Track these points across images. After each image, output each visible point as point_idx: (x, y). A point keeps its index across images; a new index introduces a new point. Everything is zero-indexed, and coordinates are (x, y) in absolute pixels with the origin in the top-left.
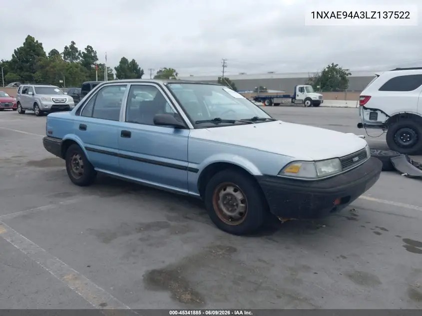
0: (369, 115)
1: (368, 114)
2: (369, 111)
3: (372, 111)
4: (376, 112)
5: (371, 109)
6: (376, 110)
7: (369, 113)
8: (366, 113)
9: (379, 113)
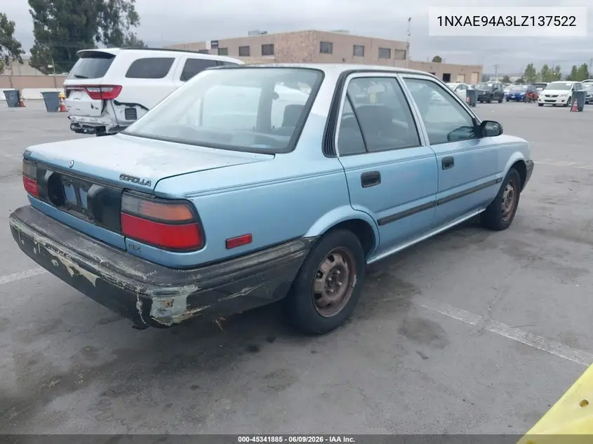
0: (124, 113)
1: (121, 112)
2: (124, 107)
3: (128, 107)
4: (134, 107)
5: (127, 104)
6: (135, 104)
7: (124, 109)
8: (120, 110)
9: (138, 109)
